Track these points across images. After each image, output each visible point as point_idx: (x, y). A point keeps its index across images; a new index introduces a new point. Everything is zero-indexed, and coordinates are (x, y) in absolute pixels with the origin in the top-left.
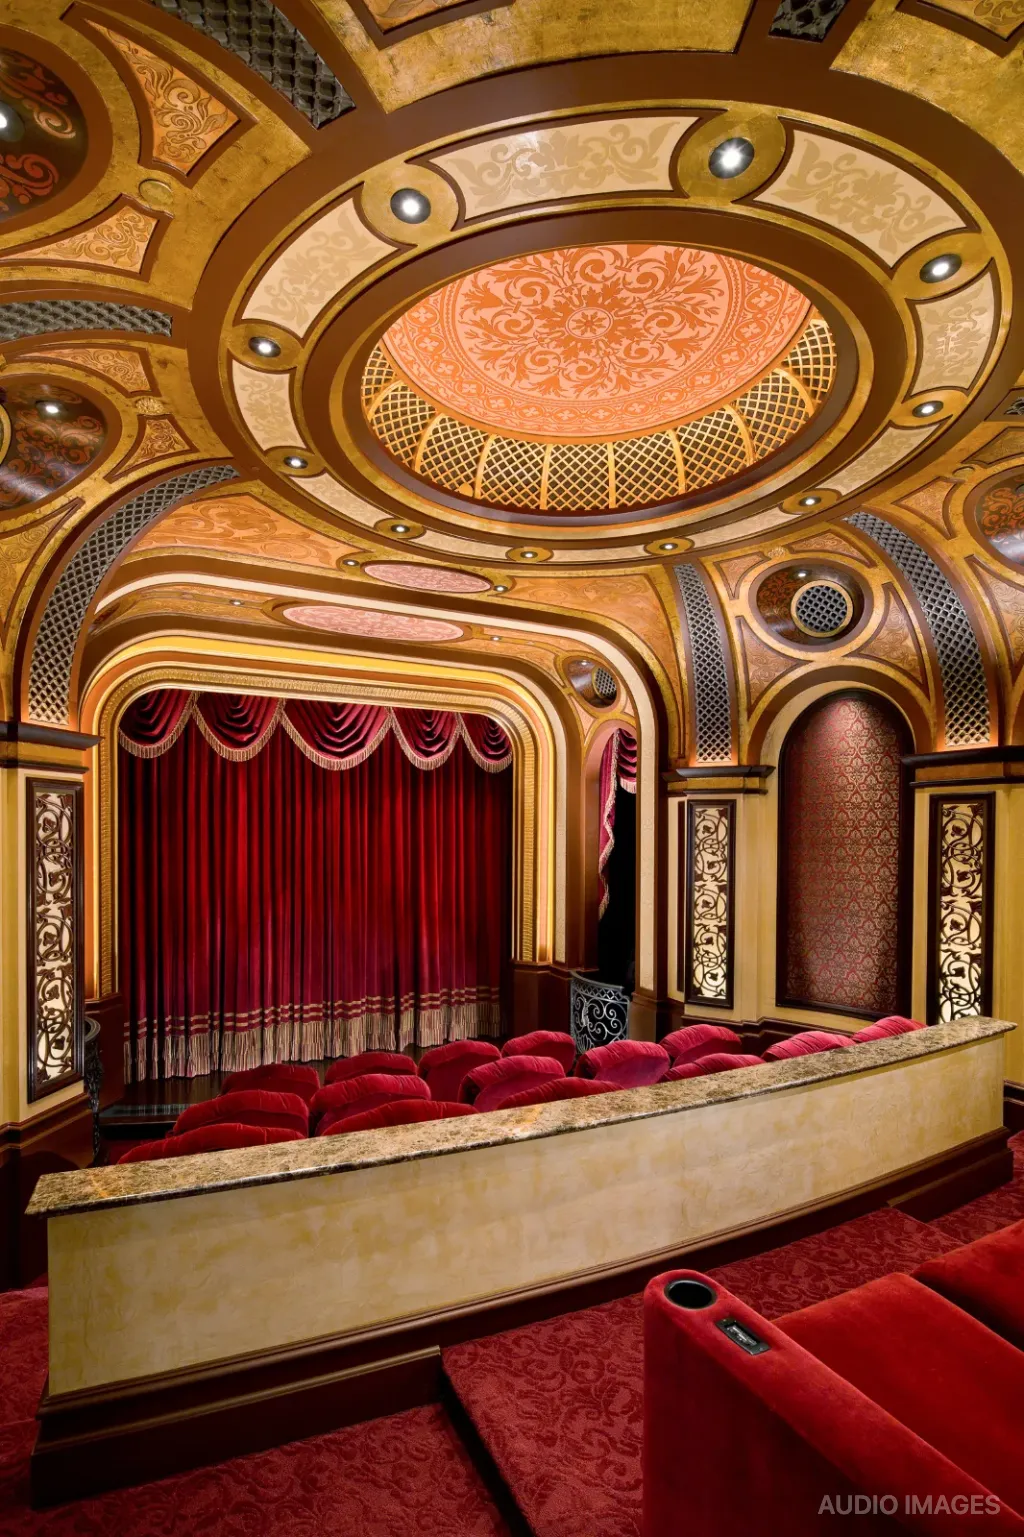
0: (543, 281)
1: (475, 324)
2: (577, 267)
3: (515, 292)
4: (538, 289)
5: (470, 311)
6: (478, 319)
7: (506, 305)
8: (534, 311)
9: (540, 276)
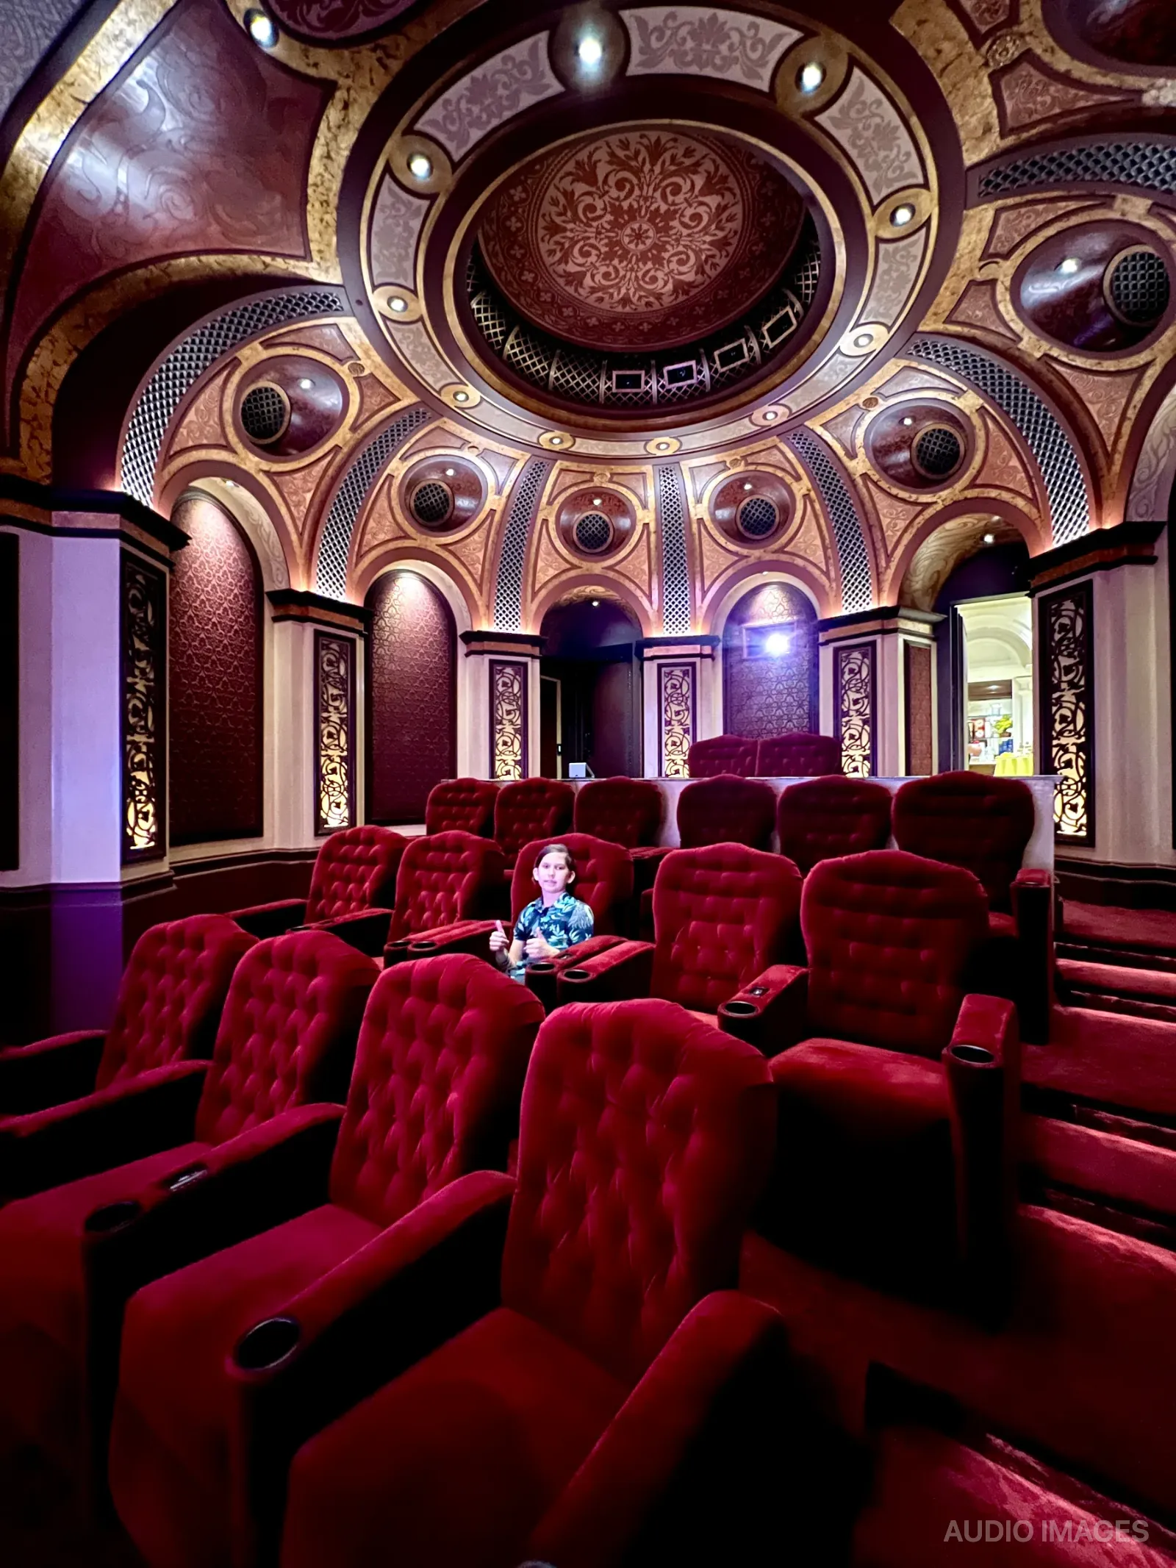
0: (696, 230)
1: (697, 164)
2: (690, 252)
3: (702, 210)
4: (693, 224)
5: (712, 169)
6: (700, 169)
7: (696, 197)
8: (675, 212)
9: (700, 231)
